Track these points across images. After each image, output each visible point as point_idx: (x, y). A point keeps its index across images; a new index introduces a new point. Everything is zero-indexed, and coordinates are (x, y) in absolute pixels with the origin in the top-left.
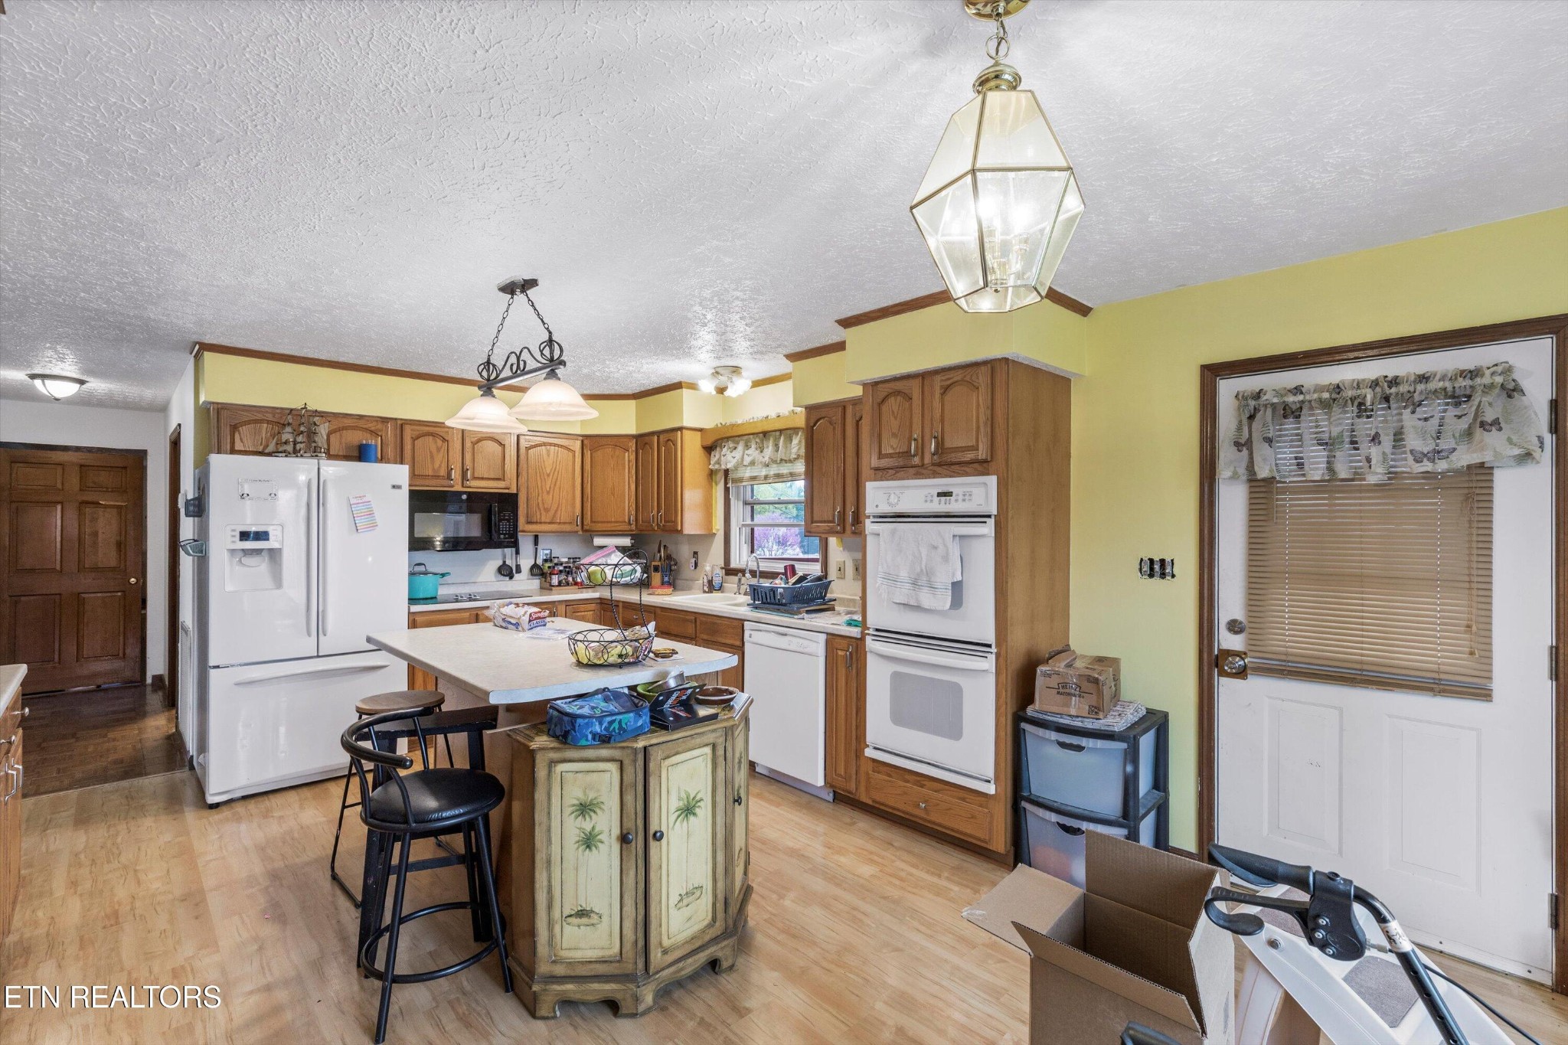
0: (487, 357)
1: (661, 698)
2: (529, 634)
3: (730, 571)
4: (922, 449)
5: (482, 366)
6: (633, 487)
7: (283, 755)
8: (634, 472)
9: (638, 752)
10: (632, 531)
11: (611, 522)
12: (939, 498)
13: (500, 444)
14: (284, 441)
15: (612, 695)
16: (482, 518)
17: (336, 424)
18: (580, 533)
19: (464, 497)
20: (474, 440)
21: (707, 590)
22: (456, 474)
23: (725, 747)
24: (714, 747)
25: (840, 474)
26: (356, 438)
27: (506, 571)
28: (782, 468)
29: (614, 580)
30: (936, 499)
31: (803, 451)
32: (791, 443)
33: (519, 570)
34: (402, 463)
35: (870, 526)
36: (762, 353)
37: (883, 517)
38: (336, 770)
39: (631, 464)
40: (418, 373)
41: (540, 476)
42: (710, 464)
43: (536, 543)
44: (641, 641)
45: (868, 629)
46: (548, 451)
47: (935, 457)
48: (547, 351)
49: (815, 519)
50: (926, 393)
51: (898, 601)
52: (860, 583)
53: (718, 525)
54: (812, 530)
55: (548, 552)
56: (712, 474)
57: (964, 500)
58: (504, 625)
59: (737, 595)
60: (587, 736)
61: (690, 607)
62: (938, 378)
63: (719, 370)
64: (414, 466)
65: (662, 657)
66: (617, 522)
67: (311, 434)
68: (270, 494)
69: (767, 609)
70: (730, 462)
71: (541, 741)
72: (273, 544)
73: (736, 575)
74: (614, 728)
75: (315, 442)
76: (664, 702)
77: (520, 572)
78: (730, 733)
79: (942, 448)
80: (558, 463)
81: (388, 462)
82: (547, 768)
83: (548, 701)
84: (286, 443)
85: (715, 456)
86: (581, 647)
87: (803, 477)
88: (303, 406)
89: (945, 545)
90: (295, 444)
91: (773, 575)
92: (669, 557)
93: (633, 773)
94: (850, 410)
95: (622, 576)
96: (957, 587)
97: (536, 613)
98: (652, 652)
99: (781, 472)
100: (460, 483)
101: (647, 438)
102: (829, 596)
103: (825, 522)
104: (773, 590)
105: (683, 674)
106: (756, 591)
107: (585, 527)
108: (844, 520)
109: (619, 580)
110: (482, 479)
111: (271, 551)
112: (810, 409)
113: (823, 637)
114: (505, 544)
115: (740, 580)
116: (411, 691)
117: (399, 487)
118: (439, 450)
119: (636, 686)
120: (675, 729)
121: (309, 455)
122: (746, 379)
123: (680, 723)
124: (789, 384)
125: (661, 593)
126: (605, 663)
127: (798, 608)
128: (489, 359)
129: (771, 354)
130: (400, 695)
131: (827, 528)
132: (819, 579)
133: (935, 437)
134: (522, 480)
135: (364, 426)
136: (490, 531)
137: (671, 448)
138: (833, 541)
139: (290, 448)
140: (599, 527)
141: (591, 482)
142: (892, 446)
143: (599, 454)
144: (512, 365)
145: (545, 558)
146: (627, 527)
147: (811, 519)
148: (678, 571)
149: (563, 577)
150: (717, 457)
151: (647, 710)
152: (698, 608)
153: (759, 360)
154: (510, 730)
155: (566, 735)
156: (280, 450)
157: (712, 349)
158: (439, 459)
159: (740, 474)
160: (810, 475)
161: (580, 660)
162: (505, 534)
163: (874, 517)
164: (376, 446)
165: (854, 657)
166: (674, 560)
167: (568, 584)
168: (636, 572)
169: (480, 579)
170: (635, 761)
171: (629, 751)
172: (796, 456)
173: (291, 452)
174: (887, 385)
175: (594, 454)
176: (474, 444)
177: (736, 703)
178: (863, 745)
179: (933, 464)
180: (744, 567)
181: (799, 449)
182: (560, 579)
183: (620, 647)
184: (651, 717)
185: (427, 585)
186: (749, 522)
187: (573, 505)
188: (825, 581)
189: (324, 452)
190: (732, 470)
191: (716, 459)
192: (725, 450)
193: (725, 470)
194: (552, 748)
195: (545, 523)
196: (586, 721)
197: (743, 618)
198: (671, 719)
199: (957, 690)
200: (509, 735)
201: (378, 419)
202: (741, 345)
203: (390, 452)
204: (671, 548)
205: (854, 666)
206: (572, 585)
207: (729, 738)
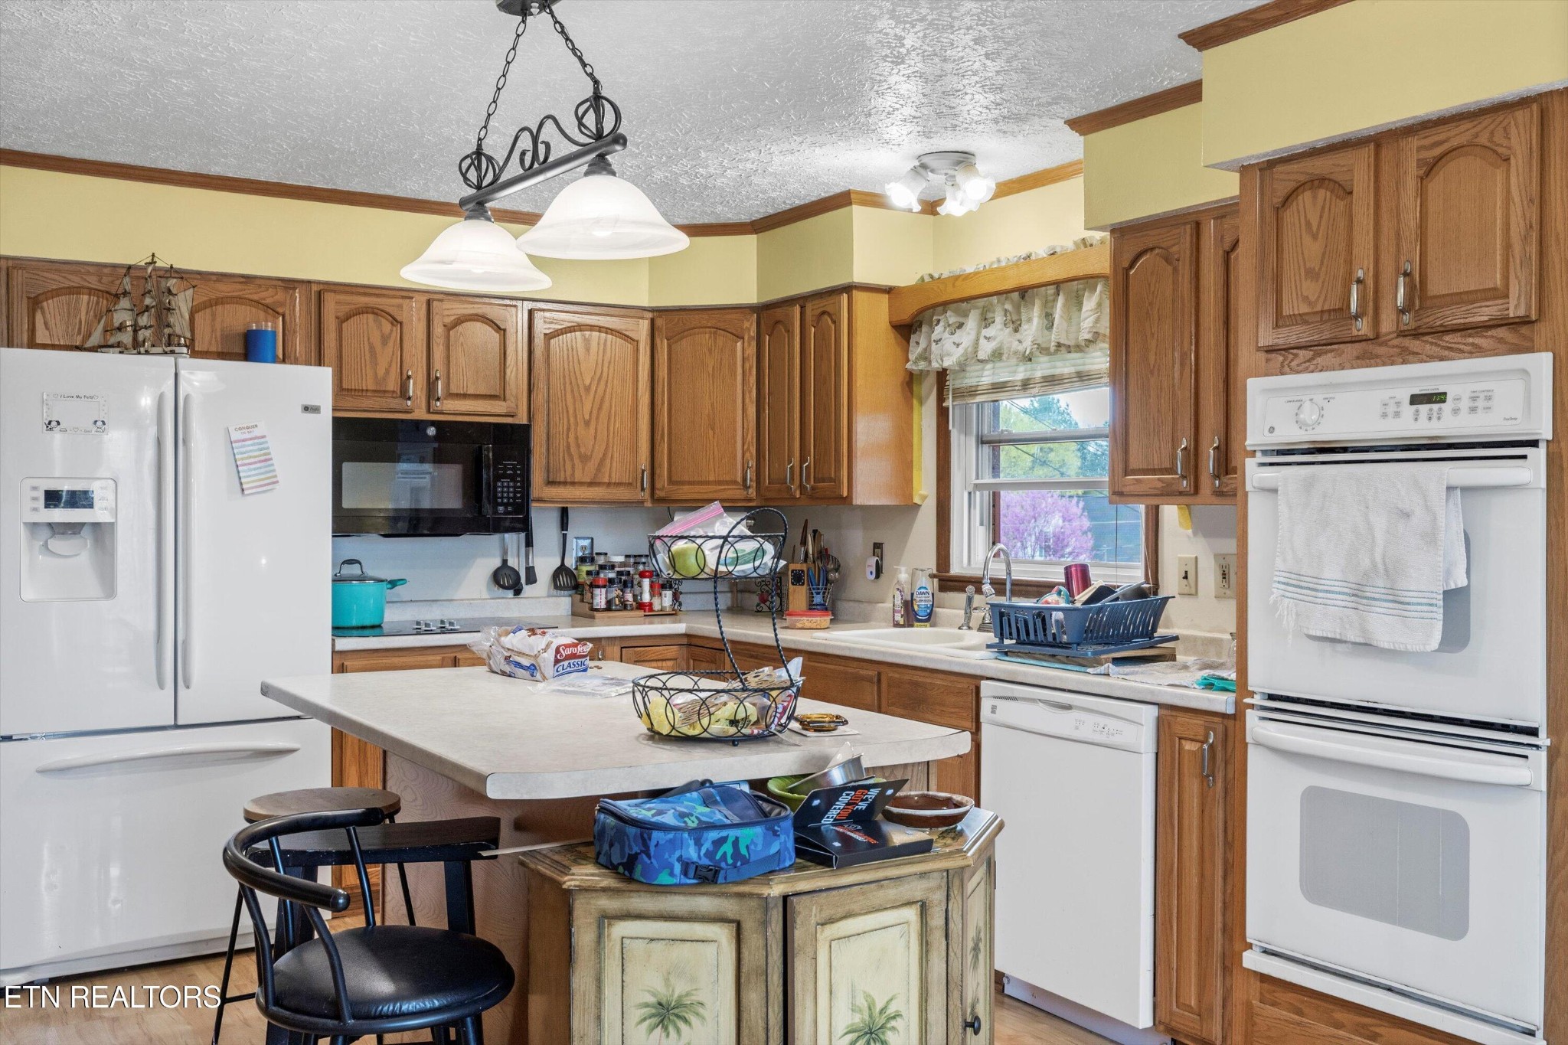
0: (475, 141)
1: (816, 802)
2: (554, 685)
3: (948, 583)
4: (1374, 303)
5: (468, 161)
6: (752, 410)
7: (118, 906)
8: (753, 379)
9: (771, 905)
10: (750, 500)
11: (707, 483)
12: (1415, 407)
13: (498, 328)
14: (116, 324)
15: (720, 793)
16: (465, 472)
17: (206, 293)
18: (649, 504)
19: (431, 431)
20: (448, 320)
21: (902, 622)
22: (416, 388)
23: (947, 911)
24: (924, 908)
25: (1187, 370)
26: (241, 318)
27: (508, 580)
28: (1059, 364)
29: (722, 568)
30: (1409, 410)
31: (1105, 327)
32: (1080, 310)
33: (531, 579)
34: (320, 362)
35: (1254, 474)
36: (1018, 118)
37: (1285, 454)
38: (207, 941)
39: (747, 365)
40: (349, 193)
41: (572, 391)
42: (908, 360)
43: (564, 524)
44: (774, 693)
45: (1252, 694)
46: (587, 341)
47: (1406, 318)
48: (590, 120)
49: (1134, 464)
50: (1385, 177)
51: (1319, 634)
52: (1231, 606)
53: (925, 487)
54: (1126, 490)
55: (586, 543)
56: (911, 381)
57: (1473, 410)
58: (507, 669)
59: (965, 632)
60: (671, 867)
61: (867, 651)
62: (1414, 142)
63: (926, 160)
64: (341, 367)
65: (817, 730)
66: (720, 483)
67: (163, 311)
68: (96, 422)
69: (1029, 655)
70: (949, 355)
71: (582, 874)
72: (98, 514)
73: (963, 590)
74: (725, 854)
75: (169, 326)
76: (820, 813)
77: (535, 581)
78: (957, 882)
79: (1423, 297)
80: (606, 364)
81: (296, 362)
82: (594, 927)
83: (596, 799)
84: (121, 328)
85: (919, 343)
86: (656, 700)
87: (1106, 380)
88: (149, 260)
89: (1428, 508)
90: (135, 331)
91: (1041, 589)
92: (823, 555)
93: (764, 947)
94: (1210, 228)
95: (737, 561)
96: (1456, 601)
97: (567, 646)
98: (797, 719)
99: (1057, 372)
100: (424, 405)
101: (778, 310)
102: (1161, 631)
103: (1153, 471)
104: (1042, 616)
105: (858, 759)
106: (1005, 618)
107: (659, 494)
108: (1196, 467)
109: (731, 568)
110: (465, 396)
111: (96, 526)
112: (1121, 232)
113: (1153, 711)
114: (507, 524)
115: (970, 600)
116: (339, 789)
117: (315, 410)
118: (385, 340)
119: (767, 780)
120: (844, 865)
121: (159, 350)
122: (985, 177)
123: (852, 855)
124: (1078, 183)
125: (808, 625)
126: (705, 735)
127: (1095, 653)
128: (479, 146)
129: (1036, 120)
130: (320, 793)
131: (1160, 485)
132: (1139, 593)
133: (1406, 274)
134: (539, 397)
135: (255, 297)
136: (478, 497)
137: (830, 327)
138: (1170, 513)
139: (126, 338)
140: (686, 492)
141: (670, 404)
142: (1306, 299)
143: (685, 345)
144: (523, 154)
145: (580, 554)
146: (739, 493)
147: (1123, 464)
148: (841, 584)
149: (615, 592)
150: (923, 344)
151: (788, 824)
152: (884, 653)
153: (1013, 133)
154: (524, 854)
155: (631, 863)
156: (109, 343)
157: (914, 114)
158: (386, 356)
159: (970, 380)
160: (1121, 373)
161: (656, 728)
162: (506, 505)
163: (1265, 453)
164: (274, 333)
165: (1219, 755)
166: (835, 560)
167: (624, 606)
168: (764, 553)
169: (460, 594)
170: (765, 923)
171: (754, 903)
172: (1088, 336)
173: (130, 346)
174: (1294, 167)
175: (673, 347)
176: (449, 328)
177: (968, 826)
178: (1237, 946)
179: (1402, 334)
180: (979, 573)
181: (1097, 320)
182: (611, 596)
183: (732, 706)
184: (797, 840)
185: (365, 600)
186: (988, 479)
187: (635, 449)
188: (1152, 597)
189: (186, 346)
190: (955, 372)
191: (920, 349)
192: (939, 329)
193: (938, 373)
194: (604, 890)
195: (581, 484)
196: (671, 835)
197: (978, 672)
198: (837, 844)
199: (1455, 829)
200: (522, 864)
201: (280, 283)
202: (975, 103)
203: (299, 345)
204: (828, 538)
205: (1220, 775)
206: (632, 610)
207: (955, 891)
